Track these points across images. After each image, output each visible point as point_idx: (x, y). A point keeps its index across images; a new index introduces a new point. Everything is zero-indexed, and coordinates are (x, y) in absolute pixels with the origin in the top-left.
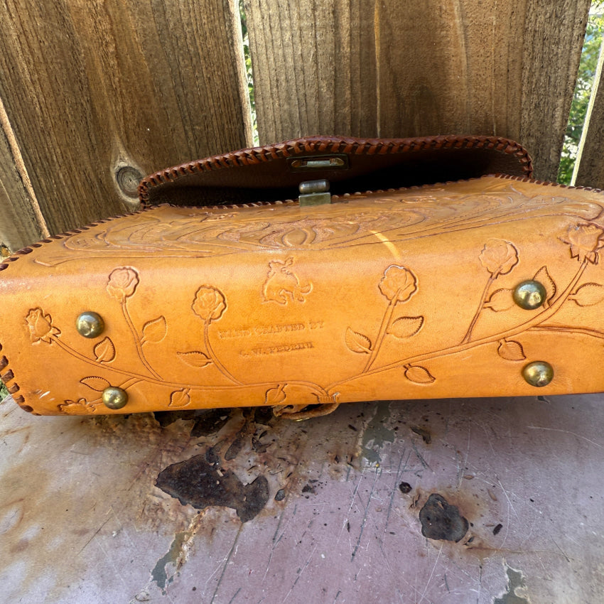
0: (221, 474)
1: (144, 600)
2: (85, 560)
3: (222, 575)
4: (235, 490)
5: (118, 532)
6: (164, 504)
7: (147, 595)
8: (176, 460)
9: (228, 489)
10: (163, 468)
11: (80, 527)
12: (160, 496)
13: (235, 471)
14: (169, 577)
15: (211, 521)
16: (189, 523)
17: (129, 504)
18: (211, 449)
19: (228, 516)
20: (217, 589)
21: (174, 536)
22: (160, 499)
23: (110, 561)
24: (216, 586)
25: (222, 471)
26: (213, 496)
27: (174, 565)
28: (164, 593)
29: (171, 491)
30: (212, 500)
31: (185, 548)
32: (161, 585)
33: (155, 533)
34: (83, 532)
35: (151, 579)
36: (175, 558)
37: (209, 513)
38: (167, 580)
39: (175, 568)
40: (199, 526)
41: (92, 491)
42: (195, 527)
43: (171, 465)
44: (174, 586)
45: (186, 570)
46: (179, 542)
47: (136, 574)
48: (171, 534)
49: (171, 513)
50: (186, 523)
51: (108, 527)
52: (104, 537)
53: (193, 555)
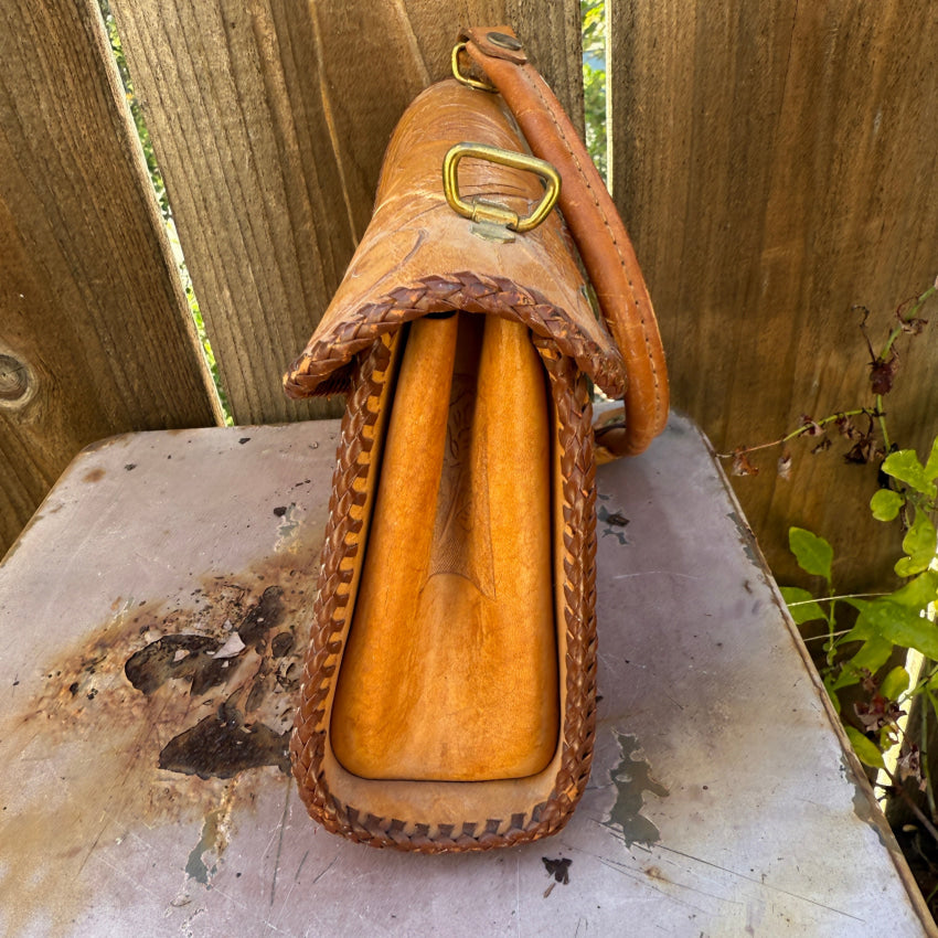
0: (248, 731)
1: (184, 904)
2: (87, 884)
3: (280, 845)
4: (270, 743)
5: (124, 838)
6: (177, 786)
7: (187, 896)
8: (179, 730)
9: (260, 745)
10: (163, 745)
11: (67, 848)
12: (169, 779)
13: (263, 721)
14: (210, 868)
15: (247, 789)
16: (220, 799)
17: (130, 801)
18: (224, 705)
19: (268, 776)
20: (277, 862)
21: (203, 819)
22: (171, 782)
23: (124, 874)
24: (276, 859)
25: (247, 726)
26: (244, 758)
27: (213, 852)
28: (208, 888)
29: (184, 769)
30: (242, 765)
31: (222, 828)
32: (202, 880)
33: (176, 824)
34: (74, 852)
35: (186, 878)
36: (212, 844)
37: (242, 780)
38: (208, 873)
39: (216, 854)
40: (233, 798)
41: (70, 800)
42: (229, 801)
43: (175, 738)
44: (221, 876)
45: (230, 854)
46: (212, 825)
47: (164, 877)
48: (199, 818)
49: (192, 794)
50: (215, 800)
51: (108, 836)
52: (106, 850)
53: (236, 833)
